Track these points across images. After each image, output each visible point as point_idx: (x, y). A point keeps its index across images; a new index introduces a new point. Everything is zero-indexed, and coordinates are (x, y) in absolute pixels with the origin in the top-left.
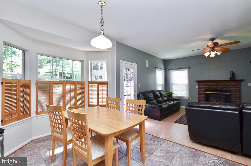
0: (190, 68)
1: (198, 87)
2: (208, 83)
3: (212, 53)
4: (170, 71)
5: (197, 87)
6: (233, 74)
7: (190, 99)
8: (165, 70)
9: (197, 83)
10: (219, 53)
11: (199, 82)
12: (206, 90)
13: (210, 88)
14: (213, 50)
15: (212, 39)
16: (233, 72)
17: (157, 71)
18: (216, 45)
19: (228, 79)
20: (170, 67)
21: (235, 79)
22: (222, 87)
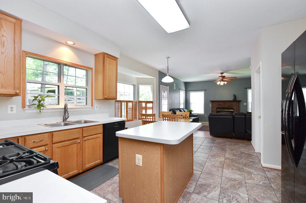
0: (205, 90)
1: (212, 106)
2: (218, 103)
3: (222, 82)
4: (190, 92)
5: (210, 105)
6: (235, 96)
7: (206, 115)
8: (186, 91)
9: (211, 103)
10: (226, 83)
11: (212, 102)
12: (217, 108)
13: (220, 106)
14: (222, 80)
15: (222, 73)
16: (235, 95)
17: (180, 92)
18: (224, 77)
19: (232, 100)
20: (189, 89)
21: (236, 100)
22: (228, 106)
